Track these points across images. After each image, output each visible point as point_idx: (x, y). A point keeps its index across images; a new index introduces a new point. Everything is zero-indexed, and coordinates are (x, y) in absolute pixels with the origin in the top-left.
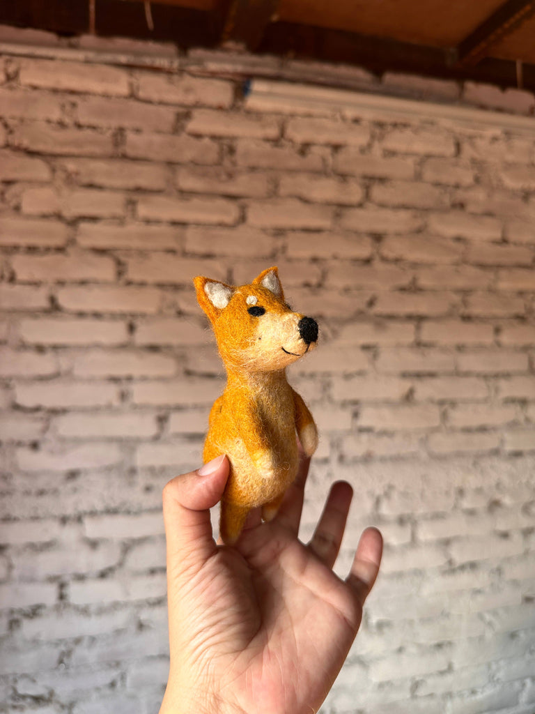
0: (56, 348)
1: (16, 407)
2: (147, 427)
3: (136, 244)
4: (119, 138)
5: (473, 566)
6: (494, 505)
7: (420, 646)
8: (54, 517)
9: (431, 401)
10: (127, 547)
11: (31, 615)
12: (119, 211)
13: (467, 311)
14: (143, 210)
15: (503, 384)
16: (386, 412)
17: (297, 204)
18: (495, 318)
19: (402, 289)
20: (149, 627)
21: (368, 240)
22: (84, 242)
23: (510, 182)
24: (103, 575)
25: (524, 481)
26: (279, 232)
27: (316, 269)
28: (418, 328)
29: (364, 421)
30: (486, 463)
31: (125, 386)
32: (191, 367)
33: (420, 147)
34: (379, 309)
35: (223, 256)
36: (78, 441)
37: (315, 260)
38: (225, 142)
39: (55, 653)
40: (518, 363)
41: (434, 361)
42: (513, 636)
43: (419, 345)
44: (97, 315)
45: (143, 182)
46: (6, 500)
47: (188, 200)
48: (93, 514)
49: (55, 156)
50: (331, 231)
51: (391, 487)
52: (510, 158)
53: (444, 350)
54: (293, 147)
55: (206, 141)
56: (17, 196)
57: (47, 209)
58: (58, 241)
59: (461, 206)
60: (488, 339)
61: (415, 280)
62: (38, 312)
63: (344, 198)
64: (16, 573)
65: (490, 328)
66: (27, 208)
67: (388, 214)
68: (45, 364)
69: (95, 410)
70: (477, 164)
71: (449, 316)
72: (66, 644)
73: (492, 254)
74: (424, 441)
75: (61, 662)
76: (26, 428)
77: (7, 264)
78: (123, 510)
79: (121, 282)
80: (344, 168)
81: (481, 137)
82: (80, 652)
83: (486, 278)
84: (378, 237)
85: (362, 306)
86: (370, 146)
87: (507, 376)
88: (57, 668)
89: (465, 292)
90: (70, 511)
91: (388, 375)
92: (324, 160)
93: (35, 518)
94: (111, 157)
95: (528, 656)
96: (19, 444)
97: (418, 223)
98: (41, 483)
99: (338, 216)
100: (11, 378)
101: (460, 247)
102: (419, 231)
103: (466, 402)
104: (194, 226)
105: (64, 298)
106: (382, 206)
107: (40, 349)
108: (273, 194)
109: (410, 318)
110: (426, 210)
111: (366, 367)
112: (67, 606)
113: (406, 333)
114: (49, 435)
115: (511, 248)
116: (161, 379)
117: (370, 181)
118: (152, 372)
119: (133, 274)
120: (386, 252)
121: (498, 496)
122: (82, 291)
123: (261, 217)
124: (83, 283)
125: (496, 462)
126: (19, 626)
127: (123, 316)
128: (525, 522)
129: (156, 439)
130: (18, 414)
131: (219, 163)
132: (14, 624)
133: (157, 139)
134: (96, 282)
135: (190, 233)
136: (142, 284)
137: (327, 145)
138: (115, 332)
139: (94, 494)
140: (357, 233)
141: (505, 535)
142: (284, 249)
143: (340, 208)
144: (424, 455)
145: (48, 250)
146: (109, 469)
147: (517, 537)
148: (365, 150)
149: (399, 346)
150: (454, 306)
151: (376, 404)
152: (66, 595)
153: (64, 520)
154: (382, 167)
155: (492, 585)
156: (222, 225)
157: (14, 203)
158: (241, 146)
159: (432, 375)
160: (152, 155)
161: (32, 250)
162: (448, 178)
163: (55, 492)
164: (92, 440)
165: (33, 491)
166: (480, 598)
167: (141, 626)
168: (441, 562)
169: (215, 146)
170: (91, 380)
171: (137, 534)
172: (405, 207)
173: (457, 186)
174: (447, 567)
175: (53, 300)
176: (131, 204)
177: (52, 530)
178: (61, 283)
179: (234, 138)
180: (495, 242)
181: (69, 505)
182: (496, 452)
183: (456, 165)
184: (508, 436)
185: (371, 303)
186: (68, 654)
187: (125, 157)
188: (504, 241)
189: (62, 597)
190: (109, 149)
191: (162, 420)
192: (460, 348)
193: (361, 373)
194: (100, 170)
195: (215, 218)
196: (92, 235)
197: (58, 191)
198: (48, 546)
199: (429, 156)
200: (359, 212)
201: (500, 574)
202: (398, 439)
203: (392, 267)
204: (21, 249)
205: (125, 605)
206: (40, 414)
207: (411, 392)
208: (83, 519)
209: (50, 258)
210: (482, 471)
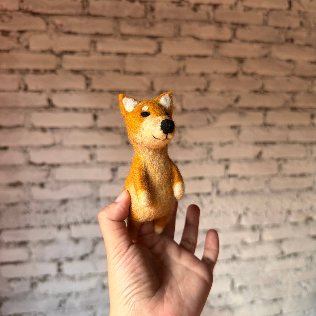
0: (52, 129)
1: (31, 163)
2: (106, 175)
3: (97, 67)
4: (85, 3)
5: (296, 255)
6: (309, 220)
7: (264, 300)
8: (54, 226)
9: (272, 159)
10: (96, 242)
11: (43, 280)
12: (87, 48)
13: (295, 105)
14: (100, 47)
15: (315, 148)
16: (245, 165)
17: (192, 41)
18: (311, 108)
19: (256, 92)
21: (235, 62)
22: (67, 66)
24: (82, 258)
26: (181, 58)
27: (203, 80)
28: (265, 115)
29: (231, 171)
30: (304, 195)
31: (92, 151)
33: (267, 5)
34: (241, 104)
35: (148, 73)
36: (67, 183)
37: (203, 74)
39: (56, 302)
41: (274, 135)
43: (265, 125)
44: (75, 110)
45: (100, 30)
46: (27, 216)
47: (126, 39)
48: (76, 223)
49: (48, 15)
50: (212, 57)
51: (247, 209)
53: (280, 128)
54: (189, 6)
55: (137, 4)
56: (27, 40)
57: (45, 48)
58: (52, 66)
59: (291, 40)
61: (263, 86)
62: (42, 108)
63: (220, 37)
64: (34, 257)
65: (308, 115)
66: (33, 47)
67: (247, 46)
68: (47, 139)
69: (76, 165)
70: (301, 14)
71: (283, 107)
72: (63, 296)
73: (310, 70)
74: (267, 182)
75: (60, 305)
76: (37, 175)
77: (23, 80)
78: (93, 221)
79: (89, 90)
80: (220, 18)
82: (71, 301)
83: (305, 85)
84: (241, 60)
85: (231, 103)
86: (236, 4)
88: (58, 309)
89: (293, 93)
90: (63, 222)
91: (247, 143)
92: (208, 14)
93: (44, 226)
94: (81, 15)
96: (33, 184)
97: (265, 52)
98: (46, 206)
99: (217, 47)
100: (27, 147)
101: (291, 66)
102: (266, 56)
103: (292, 159)
104: (130, 55)
105: (57, 100)
106: (243, 41)
107: (43, 130)
108: (178, 35)
109: (260, 109)
110: (270, 43)
111: (234, 139)
112: (63, 275)
113: (258, 118)
114: (50, 179)
116: (113, 147)
117: (236, 26)
118: (107, 143)
119: (95, 85)
120: (245, 69)
121: (311, 215)
122: (66, 95)
123: (170, 48)
124: (67, 91)
125: (310, 194)
126: (36, 286)
127: (90, 110)
129: (111, 181)
130: (32, 167)
131: (145, 17)
132: (33, 285)
133: (108, 3)
134: (74, 90)
135: (128, 59)
136: (101, 91)
137: (210, 4)
138: (86, 120)
140: (228, 58)
141: (315, 237)
142: (184, 68)
143: (218, 43)
144: (267, 190)
145: (46, 71)
146: (85, 198)
148: (231, 8)
149: (253, 126)
150: (287, 102)
151: (239, 161)
152: (62, 269)
153: (60, 227)
154: (243, 18)
155: (307, 266)
156: (147, 54)
157: (25, 44)
158: (157, 7)
159: (273, 143)
160: (105, 13)
161: (36, 71)
162: (284, 23)
163: (54, 211)
164: (75, 182)
165: (42, 211)
166: (299, 273)
167: (104, 287)
168: (277, 252)
169: (142, 7)
170: (73, 148)
172: (257, 42)
173: (289, 28)
174: (280, 256)
175: (49, 101)
176: (94, 43)
177: (54, 233)
178: (54, 91)
179: (153, 2)
180: (312, 62)
181: (62, 218)
182: (310, 189)
183: (288, 15)
185: (237, 100)
186: (64, 301)
187: (89, 15)
189: (59, 270)
190: (80, 11)
191: (114, 170)
192: (290, 127)
193: (230, 143)
194: (75, 23)
195: (143, 50)
196: (71, 62)
197: (51, 36)
198: (50, 242)
199: (272, 10)
200: (230, 45)
201: (311, 260)
202: (252, 181)
203: (249, 78)
204: (31, 72)
205: (95, 275)
206: (44, 167)
207: (260, 153)
208: (70, 226)
209: (47, 76)
210: (302, 200)
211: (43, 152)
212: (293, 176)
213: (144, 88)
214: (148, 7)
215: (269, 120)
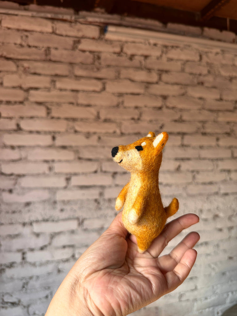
0: (19, 147)
1: (2, 174)
2: (62, 183)
3: (56, 100)
4: (48, 52)
5: (206, 243)
6: (216, 217)
8: (20, 223)
9: (188, 171)
10: (53, 236)
11: (10, 267)
12: (48, 85)
13: (204, 131)
14: (59, 85)
15: (220, 163)
16: (168, 176)
17: (129, 82)
18: (217, 134)
19: (176, 121)
20: (63, 272)
21: (160, 99)
22: (32, 99)
23: (224, 73)
24: (42, 249)
25: (229, 206)
26: (120, 95)
27: (137, 111)
28: (183, 138)
30: (212, 198)
31: (51, 164)
32: (81, 156)
33: (184, 57)
34: (165, 130)
35: (95, 106)
36: (30, 189)
37: (136, 108)
38: (96, 54)
39: (21, 284)
40: (227, 154)
41: (189, 153)
42: (224, 274)
43: (183, 146)
44: (38, 132)
45: (58, 72)
47: (79, 80)
48: (37, 221)
49: (19, 60)
50: (144, 94)
52: (224, 62)
53: (194, 148)
54: (126, 56)
55: (87, 53)
56: (1, 78)
57: (15, 84)
58: (20, 99)
59: (202, 83)
60: (214, 143)
61: (181, 117)
63: (150, 80)
64: (3, 248)
65: (214, 138)
66: (5, 84)
67: (170, 87)
68: (15, 155)
69: (38, 175)
70: (209, 64)
71: (196, 133)
72: (26, 279)
73: (216, 105)
74: (185, 189)
75: (23, 287)
76: (6, 183)
78: (51, 219)
79: (49, 117)
80: (150, 66)
81: (211, 52)
82: (32, 283)
83: (212, 116)
84: (165, 98)
86: (161, 56)
87: (222, 159)
88: (22, 290)
89: (204, 122)
90: (27, 220)
91: (169, 159)
92: (141, 62)
93: (11, 224)
94: (45, 61)
95: (230, 283)
96: (4, 190)
97: (183, 91)
98: (14, 208)
99: (147, 88)
101: (201, 102)
102: (183, 95)
103: (203, 171)
104: (82, 92)
105: (24, 125)
106: (167, 83)
107: (13, 148)
108: (117, 78)
109: (179, 134)
110: (187, 85)
112: (26, 262)
113: (177, 141)
114: (17, 186)
115: (224, 103)
116: (68, 161)
117: (161, 72)
118: (63, 158)
119: (54, 114)
120: (168, 104)
121: (217, 213)
122: (31, 121)
123: (112, 88)
124: (32, 118)
125: (217, 197)
126: (4, 272)
127: (50, 133)
128: (229, 224)
129: (65, 188)
130: (3, 177)
131: (93, 63)
132: (2, 271)
133: (65, 52)
134: (38, 117)
135: (80, 95)
136: (59, 118)
137: (142, 55)
138: (47, 140)
139: (37, 212)
140: (155, 95)
141: (220, 230)
142: (123, 102)
143: (148, 85)
144: (185, 195)
145: (15, 103)
146: (44, 202)
147: (225, 231)
148: (158, 58)
149: (174, 146)
150: (199, 128)
151: (164, 172)
152: (25, 258)
153: (24, 224)
154: (166, 66)
155: (215, 252)
156: (94, 91)
158: (103, 56)
159: (188, 159)
160: (63, 60)
161: (8, 103)
162: (196, 71)
163: (20, 212)
164: (36, 189)
165: (10, 211)
166: (209, 258)
167: (59, 271)
169: (91, 56)
170: (36, 162)
171: (57, 230)
172: (177, 84)
173: (200, 75)
175: (18, 125)
176: (53, 82)
177: (19, 229)
178: (22, 118)
179: (100, 52)
180: (217, 100)
181: (26, 217)
182: (217, 193)
183: (200, 65)
184: (222, 186)
185: (162, 127)
186: (27, 283)
187: (50, 61)
188: (221, 99)
189: (23, 258)
190: (43, 57)
191: (68, 179)
194: (39, 67)
195: (91, 88)
196: (36, 96)
197: (20, 76)
198: (17, 236)
199: (187, 61)
200: (157, 86)
201: (218, 247)
202: (173, 188)
203: (171, 111)
204: (3, 103)
205: (52, 262)
206: (13, 177)
207: (179, 167)
208: (33, 224)
209: (17, 106)
210: (210, 202)
211: (12, 165)
212: (204, 184)
213: (92, 117)
214: (96, 56)
215: (186, 142)
